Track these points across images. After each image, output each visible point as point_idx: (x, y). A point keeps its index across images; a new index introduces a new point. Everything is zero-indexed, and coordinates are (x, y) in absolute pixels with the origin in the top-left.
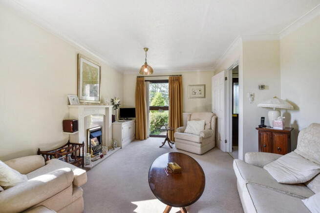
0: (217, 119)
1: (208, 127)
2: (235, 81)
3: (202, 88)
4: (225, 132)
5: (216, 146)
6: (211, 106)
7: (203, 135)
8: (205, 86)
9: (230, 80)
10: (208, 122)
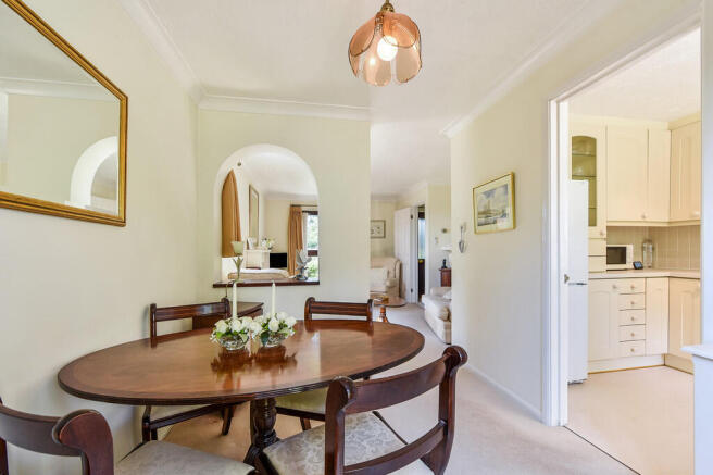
0: (401, 266)
1: (392, 275)
2: (421, 215)
3: (381, 224)
4: (410, 280)
5: (401, 294)
6: (393, 248)
7: (388, 283)
8: (385, 221)
9: (416, 215)
10: (391, 270)
